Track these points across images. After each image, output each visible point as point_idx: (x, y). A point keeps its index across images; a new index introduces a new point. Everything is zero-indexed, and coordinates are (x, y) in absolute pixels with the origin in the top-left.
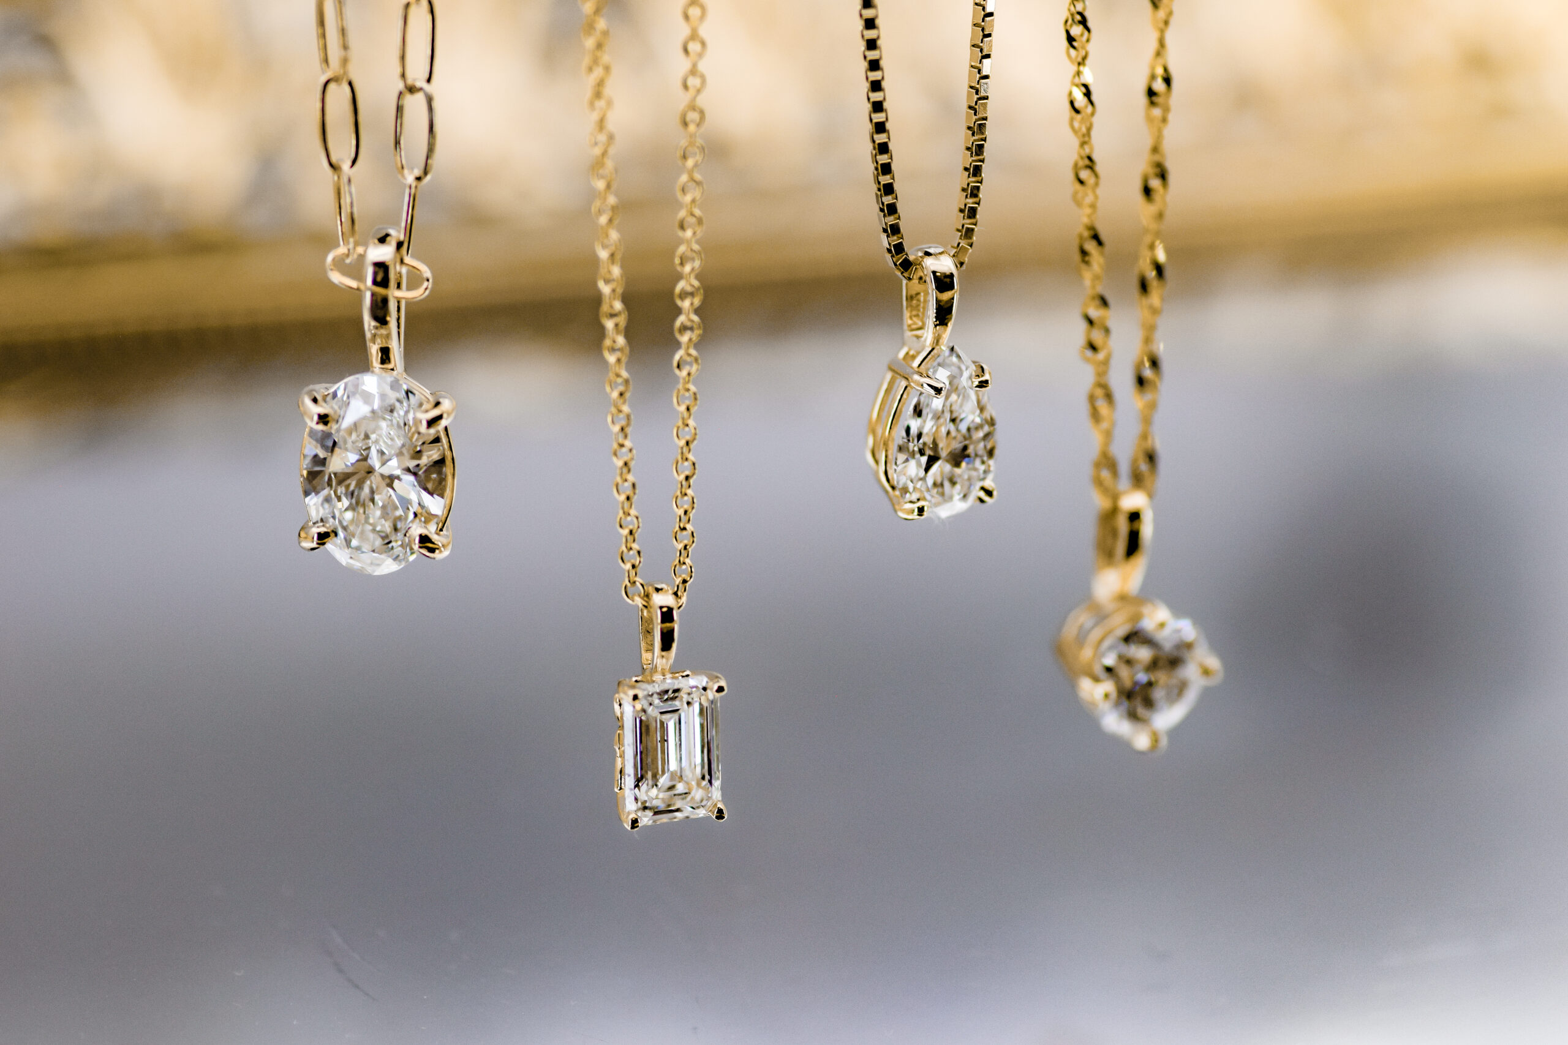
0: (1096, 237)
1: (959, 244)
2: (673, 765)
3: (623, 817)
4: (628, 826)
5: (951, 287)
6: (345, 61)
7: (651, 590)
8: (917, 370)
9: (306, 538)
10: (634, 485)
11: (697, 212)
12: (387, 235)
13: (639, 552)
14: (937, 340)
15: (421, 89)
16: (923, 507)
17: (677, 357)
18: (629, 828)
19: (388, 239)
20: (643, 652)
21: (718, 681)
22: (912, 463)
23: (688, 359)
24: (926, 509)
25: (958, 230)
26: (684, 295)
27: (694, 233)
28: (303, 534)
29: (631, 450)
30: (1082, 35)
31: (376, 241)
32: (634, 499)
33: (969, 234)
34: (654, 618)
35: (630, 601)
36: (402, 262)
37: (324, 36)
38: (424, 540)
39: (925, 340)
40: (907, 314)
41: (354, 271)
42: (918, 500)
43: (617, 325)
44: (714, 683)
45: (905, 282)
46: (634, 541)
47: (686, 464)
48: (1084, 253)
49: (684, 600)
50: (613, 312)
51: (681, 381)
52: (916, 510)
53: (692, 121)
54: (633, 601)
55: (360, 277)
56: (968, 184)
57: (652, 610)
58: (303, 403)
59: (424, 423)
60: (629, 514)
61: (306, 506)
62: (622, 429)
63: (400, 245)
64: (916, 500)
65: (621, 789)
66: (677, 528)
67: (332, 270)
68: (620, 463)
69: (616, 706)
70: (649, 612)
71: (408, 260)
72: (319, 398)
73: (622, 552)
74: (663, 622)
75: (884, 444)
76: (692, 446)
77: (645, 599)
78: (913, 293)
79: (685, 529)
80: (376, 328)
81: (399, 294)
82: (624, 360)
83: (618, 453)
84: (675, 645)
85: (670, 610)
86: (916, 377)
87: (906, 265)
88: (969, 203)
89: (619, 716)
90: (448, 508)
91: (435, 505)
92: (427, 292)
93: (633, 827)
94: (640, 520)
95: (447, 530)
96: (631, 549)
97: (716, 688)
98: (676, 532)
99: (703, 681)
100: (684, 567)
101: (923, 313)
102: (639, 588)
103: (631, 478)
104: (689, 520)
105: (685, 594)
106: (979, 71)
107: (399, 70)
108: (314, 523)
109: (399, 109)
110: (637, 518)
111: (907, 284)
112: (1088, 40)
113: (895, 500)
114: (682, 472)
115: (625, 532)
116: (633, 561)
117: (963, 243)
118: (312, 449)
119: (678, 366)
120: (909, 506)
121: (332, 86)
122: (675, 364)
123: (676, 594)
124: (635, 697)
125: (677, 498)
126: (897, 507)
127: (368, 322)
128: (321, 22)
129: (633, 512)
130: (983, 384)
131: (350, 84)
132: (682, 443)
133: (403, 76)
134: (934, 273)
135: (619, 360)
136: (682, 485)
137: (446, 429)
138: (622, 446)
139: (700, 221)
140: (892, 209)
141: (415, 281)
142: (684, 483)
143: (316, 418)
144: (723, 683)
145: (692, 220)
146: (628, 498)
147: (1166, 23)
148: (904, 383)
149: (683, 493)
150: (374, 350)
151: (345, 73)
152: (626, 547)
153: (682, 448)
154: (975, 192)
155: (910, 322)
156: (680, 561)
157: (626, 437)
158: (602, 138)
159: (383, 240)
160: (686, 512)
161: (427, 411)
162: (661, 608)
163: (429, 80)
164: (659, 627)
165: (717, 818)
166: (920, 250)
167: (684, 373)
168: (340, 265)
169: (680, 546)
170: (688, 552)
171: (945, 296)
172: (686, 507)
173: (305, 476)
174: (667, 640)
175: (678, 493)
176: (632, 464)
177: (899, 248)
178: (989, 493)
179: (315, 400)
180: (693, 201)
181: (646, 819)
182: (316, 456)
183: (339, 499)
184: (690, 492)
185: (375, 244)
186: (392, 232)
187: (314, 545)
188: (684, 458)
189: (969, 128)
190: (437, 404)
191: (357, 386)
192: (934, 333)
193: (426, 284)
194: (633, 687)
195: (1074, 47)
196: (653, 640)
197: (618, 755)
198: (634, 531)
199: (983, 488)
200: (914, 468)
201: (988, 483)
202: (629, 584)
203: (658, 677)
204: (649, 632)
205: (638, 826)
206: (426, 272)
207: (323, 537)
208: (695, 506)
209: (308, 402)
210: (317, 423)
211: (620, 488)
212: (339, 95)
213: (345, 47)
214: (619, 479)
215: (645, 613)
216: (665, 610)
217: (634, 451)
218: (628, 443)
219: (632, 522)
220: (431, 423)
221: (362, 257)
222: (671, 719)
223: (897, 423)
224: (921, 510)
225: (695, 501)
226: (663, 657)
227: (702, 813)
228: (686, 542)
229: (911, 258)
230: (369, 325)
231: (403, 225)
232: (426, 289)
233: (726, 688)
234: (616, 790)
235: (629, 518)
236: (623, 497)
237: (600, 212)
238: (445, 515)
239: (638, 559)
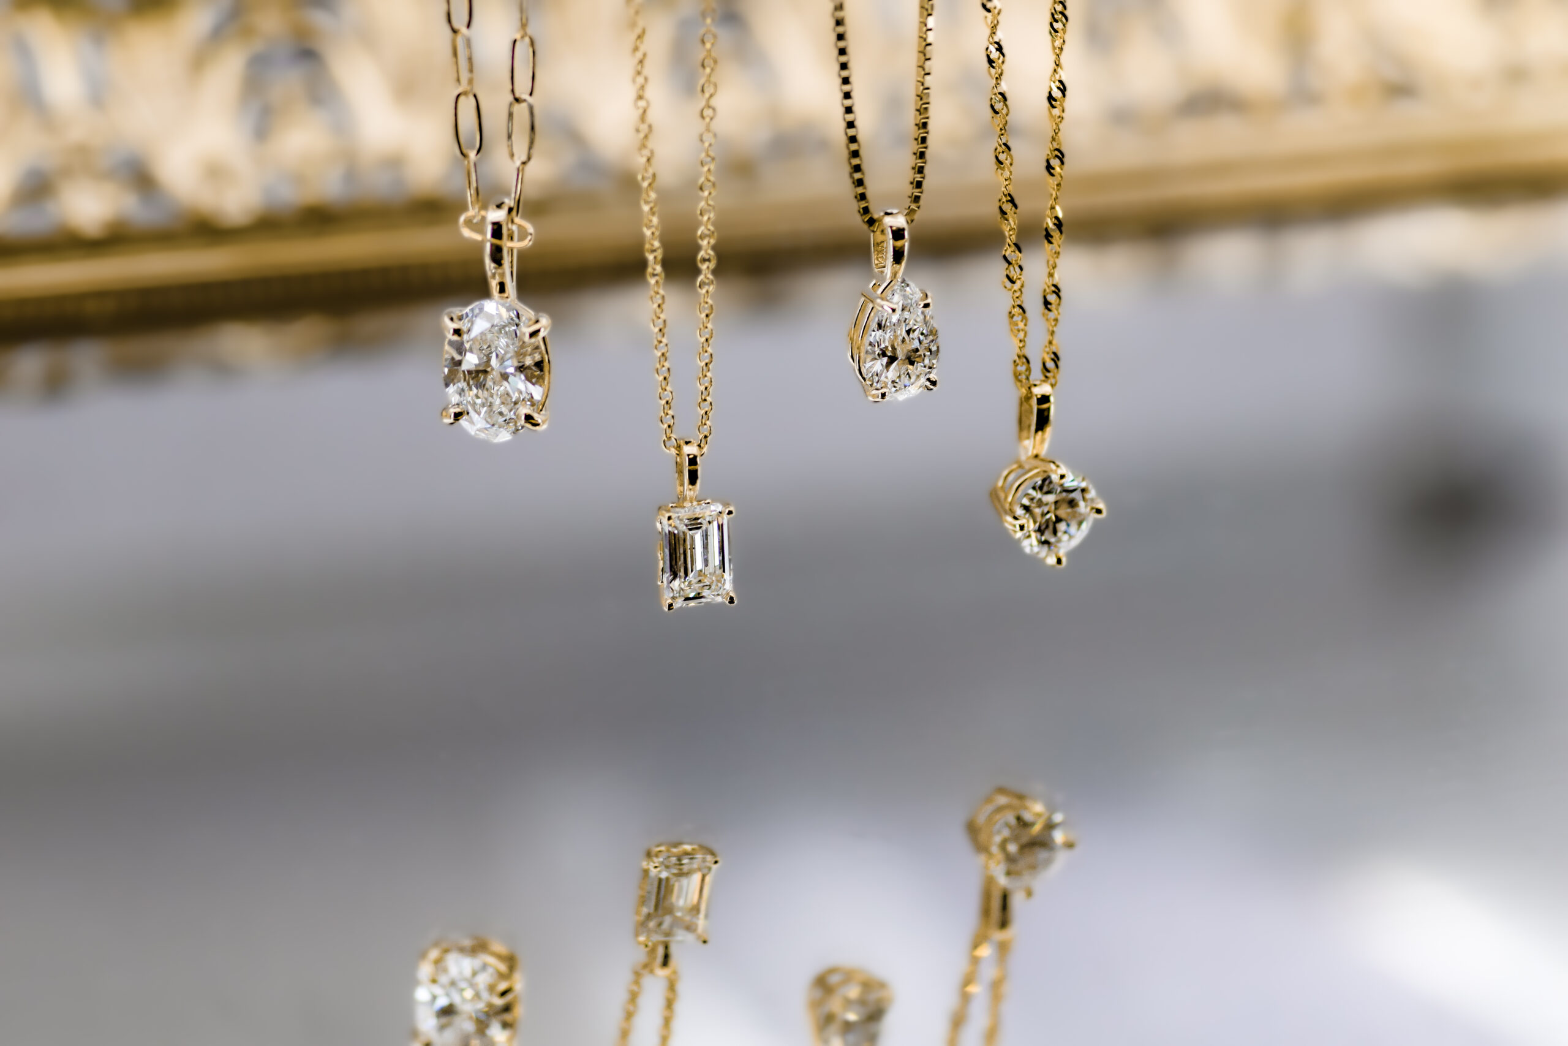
0: (1012, 201)
1: (909, 207)
2: (699, 564)
3: (663, 602)
4: (666, 609)
5: (902, 237)
6: (471, 81)
7: (682, 443)
8: (880, 296)
9: (446, 416)
10: (669, 369)
11: (712, 178)
12: (503, 203)
13: (673, 417)
14: (895, 275)
15: (525, 101)
16: (885, 393)
17: (699, 279)
18: (667, 610)
19: (503, 205)
20: (678, 486)
21: (728, 507)
22: (879, 362)
23: (707, 281)
24: (887, 394)
25: (909, 197)
26: (702, 237)
27: (710, 194)
28: (444, 413)
29: (666, 345)
30: (999, 58)
31: (495, 207)
32: (670, 379)
33: (917, 199)
34: (684, 463)
35: (668, 451)
36: (512, 222)
37: (457, 63)
38: (529, 418)
39: (887, 274)
40: (874, 256)
41: (478, 227)
42: (882, 388)
43: (655, 258)
44: (726, 508)
45: (872, 234)
46: (670, 408)
47: (706, 354)
48: (1003, 213)
49: (705, 450)
50: (654, 248)
51: (702, 297)
52: (880, 395)
53: (708, 116)
54: (670, 450)
55: (481, 231)
56: (916, 164)
57: (682, 457)
58: (444, 321)
59: (527, 335)
60: (666, 390)
61: (447, 394)
62: (660, 330)
63: (510, 210)
64: (880, 388)
65: (662, 582)
66: (700, 400)
67: (463, 227)
68: (659, 354)
69: (658, 525)
70: (681, 458)
71: (517, 220)
72: (455, 318)
73: (662, 417)
74: (690, 465)
75: (858, 348)
76: (710, 342)
77: (678, 449)
78: (879, 241)
79: (705, 400)
80: (495, 268)
81: (510, 244)
82: (661, 282)
83: (658, 347)
84: (699, 482)
85: (695, 457)
86: (879, 301)
87: (871, 222)
88: (917, 178)
89: (660, 530)
90: (545, 394)
91: (537, 392)
92: (531, 243)
93: (669, 609)
94: (673, 394)
95: (546, 411)
96: (667, 414)
97: (727, 511)
98: (700, 403)
99: (720, 508)
100: (705, 427)
101: (886, 255)
102: (673, 442)
103: (667, 364)
104: (709, 394)
105: (706, 446)
106: (923, 84)
107: (511, 87)
108: (452, 406)
109: (510, 115)
110: (671, 393)
111: (873, 235)
112: (1003, 62)
113: (866, 387)
114: (704, 360)
115: (663, 402)
116: (669, 423)
117: (913, 206)
118: (450, 352)
119: (700, 286)
120: (875, 392)
121: (462, 99)
122: (698, 284)
123: (699, 446)
124: (669, 518)
125: (700, 378)
126: (868, 393)
127: (489, 265)
128: (455, 54)
129: (668, 388)
130: (926, 306)
131: (475, 96)
132: (703, 339)
133: (513, 91)
134: (891, 227)
135: (657, 282)
136: (703, 370)
137: (544, 338)
138: (661, 342)
139: (714, 185)
140: (860, 183)
141: (523, 235)
142: (704, 368)
143: (452, 331)
144: (731, 509)
145: (709, 184)
146: (665, 378)
147: (1061, 49)
148: (871, 306)
149: (704, 374)
150: (494, 284)
151: (472, 89)
152: (664, 412)
153: (703, 344)
154: (921, 170)
155: (877, 262)
156: (702, 422)
157: (663, 335)
158: (644, 128)
159: (499, 206)
160: (706, 388)
161: (530, 326)
162: (688, 455)
163: (531, 94)
164: (687, 469)
165: (730, 602)
166: (881, 211)
167: (704, 291)
168: (469, 223)
169: (703, 412)
170: (709, 416)
171: (899, 243)
172: (706, 384)
173: (446, 373)
174: (693, 478)
175: (701, 375)
176: (667, 355)
177: (866, 210)
178: (934, 383)
179: (452, 319)
180: (709, 170)
181: (679, 603)
182: (453, 359)
183: (471, 389)
184: (709, 374)
185: (493, 209)
186: (507, 201)
187: (452, 420)
188: (704, 350)
189: (916, 125)
190: (537, 321)
191: (481, 309)
192: (892, 270)
193: (529, 237)
194: (668, 511)
195: (993, 67)
196: (684, 479)
197: (660, 558)
198: (670, 402)
199: (928, 380)
200: (879, 365)
201: (933, 377)
202: (666, 439)
203: (687, 504)
204: (680, 472)
205: (673, 609)
206: (530, 229)
207: (458, 416)
208: (713, 384)
209: (447, 320)
210: (453, 335)
211: (659, 371)
212: (467, 106)
213: (471, 70)
214: (658, 366)
215: (678, 460)
216: (691, 457)
217: (669, 346)
218: (664, 340)
219: (667, 395)
220: (534, 334)
221: (484, 219)
222: (696, 533)
223: (866, 333)
224: (883, 395)
225: (712, 380)
226: (690, 490)
227: (719, 599)
228: (706, 409)
229: (876, 216)
230: (490, 266)
231: (513, 195)
232: (530, 240)
233: (734, 511)
234: (659, 583)
235: (666, 393)
236: (661, 378)
237: (643, 179)
238: (543, 401)
239: (672, 421)
